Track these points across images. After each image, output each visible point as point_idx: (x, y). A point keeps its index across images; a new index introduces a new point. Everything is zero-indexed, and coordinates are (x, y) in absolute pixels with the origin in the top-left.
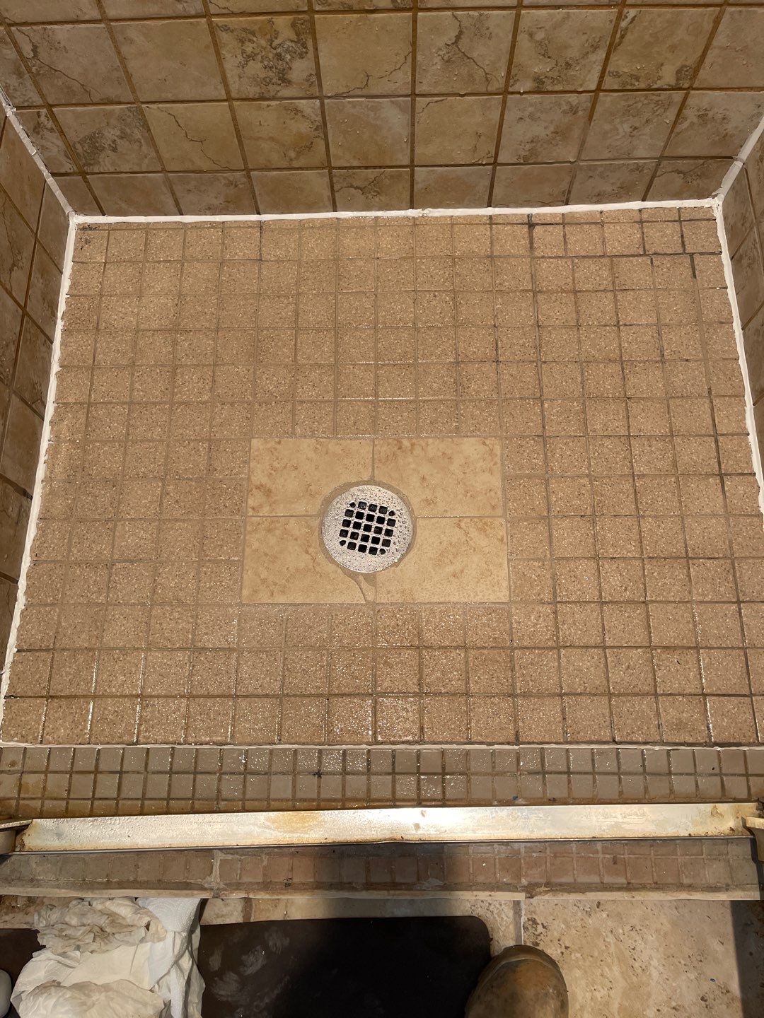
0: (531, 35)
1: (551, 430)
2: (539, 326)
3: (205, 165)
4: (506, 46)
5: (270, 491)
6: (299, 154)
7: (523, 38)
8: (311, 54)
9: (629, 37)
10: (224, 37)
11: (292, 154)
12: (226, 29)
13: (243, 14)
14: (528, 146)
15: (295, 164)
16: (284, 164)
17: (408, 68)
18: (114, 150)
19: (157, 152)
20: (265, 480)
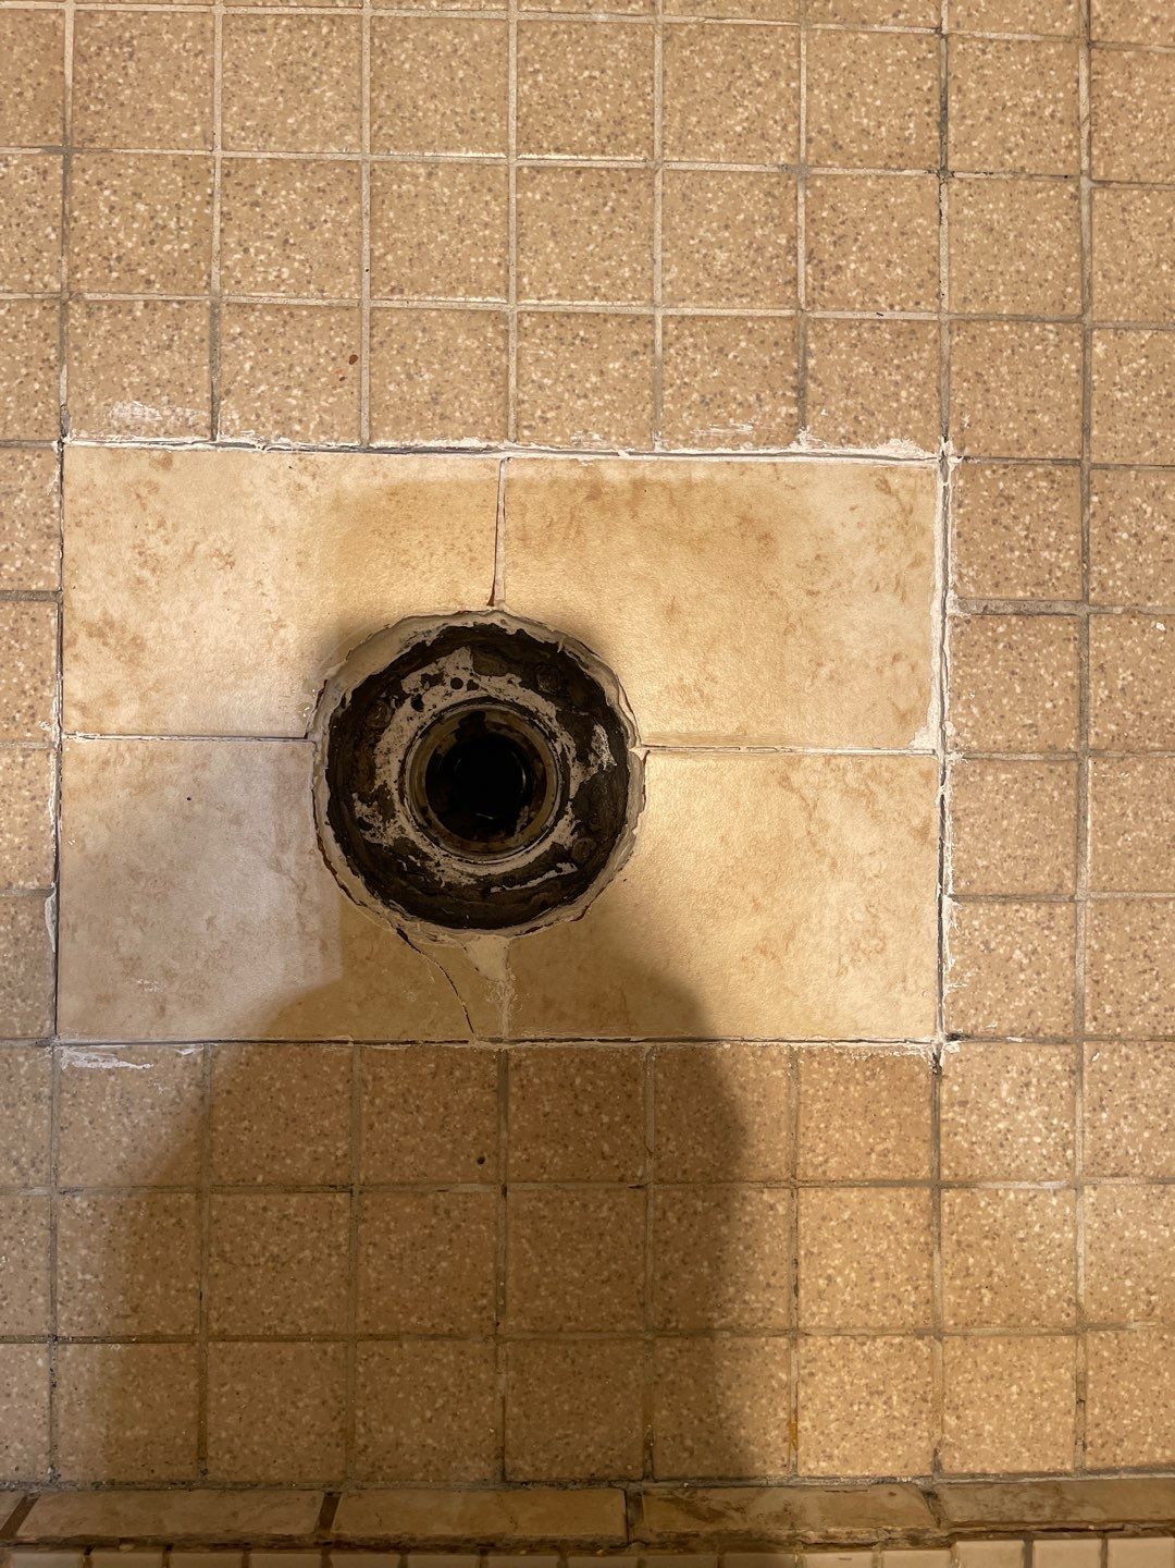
1: (1108, 442)
2: (1090, 44)
5: (138, 643)
20: (119, 605)
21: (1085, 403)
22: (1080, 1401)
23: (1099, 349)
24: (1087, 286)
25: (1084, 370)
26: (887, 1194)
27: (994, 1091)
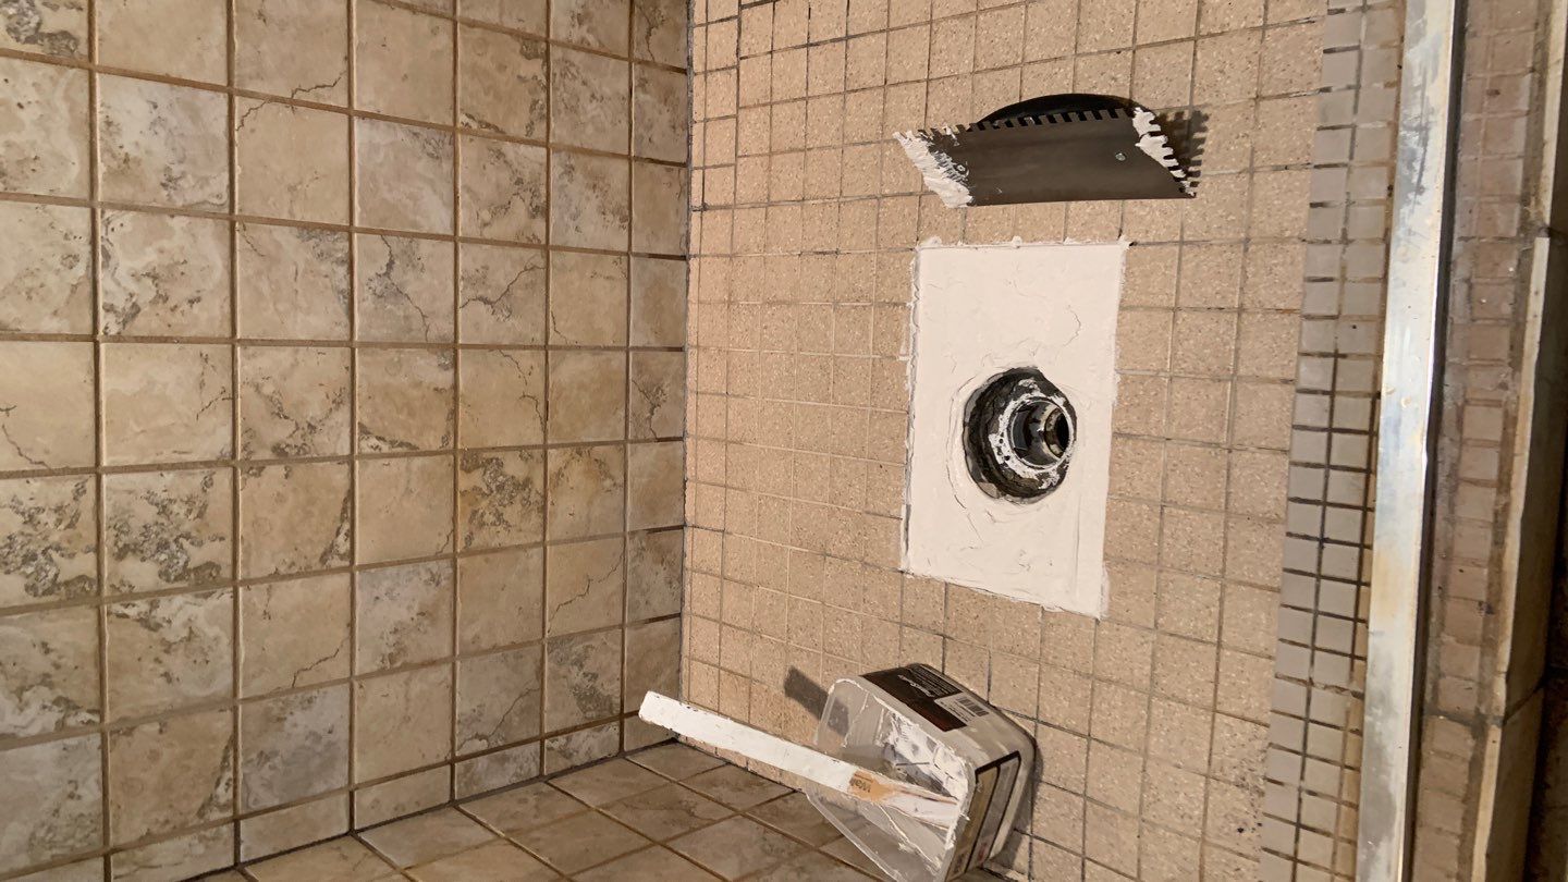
0: (486, 225)
2: (803, 199)
3: (617, 580)
4: (497, 251)
6: (607, 475)
7: (488, 233)
8: (499, 455)
9: (488, 119)
10: (477, 542)
11: (608, 483)
12: (469, 539)
13: (454, 520)
14: (610, 217)
15: (620, 480)
16: (620, 492)
17: (516, 354)
18: (595, 676)
19: (599, 630)
21: (903, 195)
22: (1286, 168)
23: (887, 191)
24: (870, 197)
25: (894, 196)
26: (1184, 267)
27: (1142, 217)
